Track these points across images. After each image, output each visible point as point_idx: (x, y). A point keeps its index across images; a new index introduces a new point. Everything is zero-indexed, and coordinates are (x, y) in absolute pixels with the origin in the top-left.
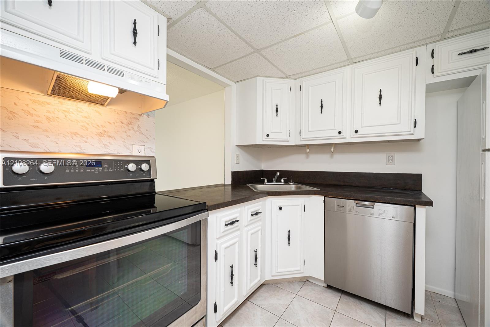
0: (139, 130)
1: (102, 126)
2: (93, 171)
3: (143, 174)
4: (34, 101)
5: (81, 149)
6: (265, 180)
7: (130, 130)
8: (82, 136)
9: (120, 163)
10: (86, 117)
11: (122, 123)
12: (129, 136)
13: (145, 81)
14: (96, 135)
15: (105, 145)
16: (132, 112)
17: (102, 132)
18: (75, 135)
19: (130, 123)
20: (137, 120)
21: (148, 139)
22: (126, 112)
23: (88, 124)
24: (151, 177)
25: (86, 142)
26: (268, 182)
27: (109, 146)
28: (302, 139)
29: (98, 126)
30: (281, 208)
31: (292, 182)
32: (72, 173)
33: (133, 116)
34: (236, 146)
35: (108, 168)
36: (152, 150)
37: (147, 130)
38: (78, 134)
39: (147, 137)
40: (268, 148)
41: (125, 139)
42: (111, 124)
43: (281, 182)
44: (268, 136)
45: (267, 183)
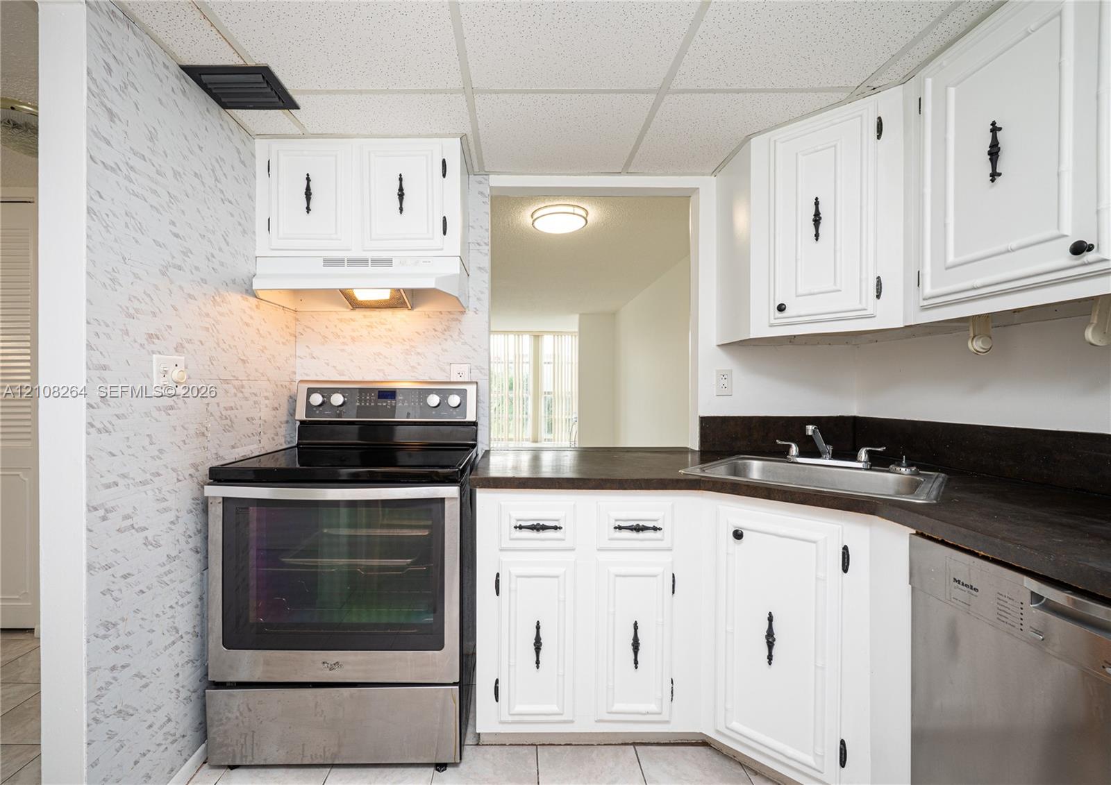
0: (461, 338)
1: (408, 339)
2: (384, 404)
3: (452, 412)
4: (341, 320)
5: (385, 375)
6: (790, 446)
7: (446, 340)
8: (385, 357)
9: (420, 394)
10: (390, 330)
11: (435, 330)
12: (446, 351)
13: (424, 262)
14: (402, 353)
15: (413, 367)
16: (449, 310)
17: (408, 348)
18: (378, 355)
19: (448, 329)
20: (458, 322)
21: (476, 351)
22: (441, 313)
23: (392, 339)
24: (465, 418)
25: (390, 364)
26: (802, 454)
27: (417, 368)
28: (925, 303)
29: (403, 339)
30: (738, 535)
31: (908, 466)
32: (363, 406)
33: (452, 316)
34: (719, 346)
35: (403, 401)
36: (483, 371)
37: (474, 337)
38: (381, 355)
39: (474, 349)
40: (871, 341)
41: (439, 356)
42: (420, 334)
43: (854, 458)
44: (781, 308)
45: (798, 457)
